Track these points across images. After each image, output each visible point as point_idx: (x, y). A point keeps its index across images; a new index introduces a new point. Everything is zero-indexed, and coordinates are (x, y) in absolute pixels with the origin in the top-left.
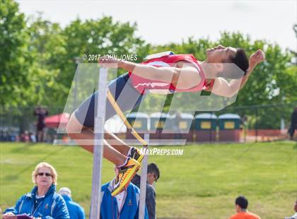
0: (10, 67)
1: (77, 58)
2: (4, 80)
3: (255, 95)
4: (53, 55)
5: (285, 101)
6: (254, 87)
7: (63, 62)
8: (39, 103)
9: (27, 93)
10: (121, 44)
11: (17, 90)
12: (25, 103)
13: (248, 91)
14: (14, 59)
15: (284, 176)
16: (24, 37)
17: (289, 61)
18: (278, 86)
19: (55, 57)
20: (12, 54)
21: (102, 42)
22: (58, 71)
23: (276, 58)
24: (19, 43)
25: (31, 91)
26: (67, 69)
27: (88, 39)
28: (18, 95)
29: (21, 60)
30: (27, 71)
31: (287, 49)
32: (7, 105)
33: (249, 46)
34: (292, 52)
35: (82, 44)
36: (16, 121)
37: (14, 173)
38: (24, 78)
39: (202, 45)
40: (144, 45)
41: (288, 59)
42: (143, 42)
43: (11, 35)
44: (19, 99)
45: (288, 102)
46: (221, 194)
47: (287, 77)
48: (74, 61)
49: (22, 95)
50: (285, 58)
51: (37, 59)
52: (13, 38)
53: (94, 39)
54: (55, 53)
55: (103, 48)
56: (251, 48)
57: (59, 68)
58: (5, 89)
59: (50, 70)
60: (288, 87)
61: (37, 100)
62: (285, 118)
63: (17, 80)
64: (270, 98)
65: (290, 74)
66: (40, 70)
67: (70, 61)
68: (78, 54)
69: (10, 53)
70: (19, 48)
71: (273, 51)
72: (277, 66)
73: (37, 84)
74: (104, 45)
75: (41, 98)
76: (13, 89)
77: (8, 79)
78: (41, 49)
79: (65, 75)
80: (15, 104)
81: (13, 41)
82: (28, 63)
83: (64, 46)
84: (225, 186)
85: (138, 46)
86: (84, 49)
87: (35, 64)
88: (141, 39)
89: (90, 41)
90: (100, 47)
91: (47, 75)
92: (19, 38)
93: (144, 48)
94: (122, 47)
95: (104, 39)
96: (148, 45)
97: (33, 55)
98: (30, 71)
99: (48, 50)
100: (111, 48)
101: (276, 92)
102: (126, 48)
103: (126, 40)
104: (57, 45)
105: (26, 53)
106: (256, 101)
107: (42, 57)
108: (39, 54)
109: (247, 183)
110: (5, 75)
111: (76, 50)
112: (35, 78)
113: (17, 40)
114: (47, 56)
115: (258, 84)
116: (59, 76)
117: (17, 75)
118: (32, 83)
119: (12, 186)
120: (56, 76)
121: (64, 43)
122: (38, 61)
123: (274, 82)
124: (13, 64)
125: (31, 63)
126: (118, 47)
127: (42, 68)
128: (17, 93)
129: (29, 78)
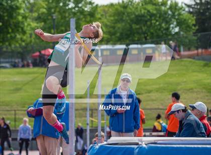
0: (13, 22)
1: (54, 15)
2: (10, 31)
3: (164, 32)
4: (39, 14)
5: (183, 35)
6: (163, 27)
7: (45, 18)
8: (32, 44)
9: (25, 38)
10: (80, 5)
11: (18, 36)
12: (23, 44)
13: (160, 30)
14: (16, 18)
15: (185, 80)
16: (21, 4)
17: (184, 10)
18: (178, 26)
19: (40, 15)
20: (14, 15)
21: (68, 5)
22: (43, 23)
23: (176, 9)
24: (18, 8)
25: (27, 37)
26: (48, 22)
27: (60, 3)
28: (19, 39)
29: (20, 18)
30: (24, 24)
31: (182, 3)
32: (13, 46)
33: (158, 3)
34: (186, 4)
35: (57, 7)
36: (19, 55)
37: (19, 86)
38: (22, 29)
39: (130, 3)
40: (94, 5)
41: (183, 9)
42: (94, 3)
43: (13, 3)
44: (20, 42)
45: (185, 35)
46: (146, 93)
47: (183, 20)
48: (52, 17)
49: (21, 39)
50: (181, 9)
51: (29, 17)
52: (14, 5)
53: (63, 3)
54: (40, 12)
55: (69, 9)
56: (160, 4)
57: (43, 21)
58: (11, 36)
59: (37, 23)
60: (184, 26)
61: (31, 41)
62: (183, 45)
63: (18, 30)
64: (173, 33)
65: (185, 18)
66: (31, 23)
67: (50, 17)
68: (54, 13)
69: (13, 14)
70: (18, 11)
71: (174, 4)
72: (176, 13)
73: (30, 32)
74: (70, 7)
75: (33, 40)
76: (16, 36)
77: (12, 30)
78: (31, 11)
79: (47, 26)
80: (18, 45)
81: (14, 7)
82: (24, 20)
83: (45, 8)
84: (149, 88)
85: (90, 6)
86: (58, 10)
87: (28, 20)
88: (93, 2)
89: (61, 4)
90: (67, 8)
91: (36, 26)
92: (18, 4)
93: (94, 7)
94: (81, 7)
95: (70, 3)
96: (97, 5)
97: (27, 15)
98: (26, 24)
99: (36, 11)
100: (74, 8)
101: (177, 30)
102: (83, 7)
103: (83, 3)
104: (41, 8)
105: (23, 14)
106: (165, 36)
107: (32, 16)
108: (31, 14)
109: (162, 85)
110: (11, 28)
111: (53, 10)
112: (29, 28)
113: (17, 6)
114: (35, 15)
115: (165, 25)
116: (43, 26)
117: (18, 27)
118: (27, 32)
119: (18, 94)
120: (41, 26)
121: (45, 7)
122: (30, 18)
123: (175, 23)
124: (14, 21)
125: (26, 19)
126: (78, 7)
127: (32, 22)
128: (18, 38)
129: (25, 28)
